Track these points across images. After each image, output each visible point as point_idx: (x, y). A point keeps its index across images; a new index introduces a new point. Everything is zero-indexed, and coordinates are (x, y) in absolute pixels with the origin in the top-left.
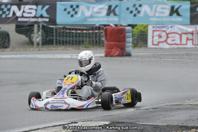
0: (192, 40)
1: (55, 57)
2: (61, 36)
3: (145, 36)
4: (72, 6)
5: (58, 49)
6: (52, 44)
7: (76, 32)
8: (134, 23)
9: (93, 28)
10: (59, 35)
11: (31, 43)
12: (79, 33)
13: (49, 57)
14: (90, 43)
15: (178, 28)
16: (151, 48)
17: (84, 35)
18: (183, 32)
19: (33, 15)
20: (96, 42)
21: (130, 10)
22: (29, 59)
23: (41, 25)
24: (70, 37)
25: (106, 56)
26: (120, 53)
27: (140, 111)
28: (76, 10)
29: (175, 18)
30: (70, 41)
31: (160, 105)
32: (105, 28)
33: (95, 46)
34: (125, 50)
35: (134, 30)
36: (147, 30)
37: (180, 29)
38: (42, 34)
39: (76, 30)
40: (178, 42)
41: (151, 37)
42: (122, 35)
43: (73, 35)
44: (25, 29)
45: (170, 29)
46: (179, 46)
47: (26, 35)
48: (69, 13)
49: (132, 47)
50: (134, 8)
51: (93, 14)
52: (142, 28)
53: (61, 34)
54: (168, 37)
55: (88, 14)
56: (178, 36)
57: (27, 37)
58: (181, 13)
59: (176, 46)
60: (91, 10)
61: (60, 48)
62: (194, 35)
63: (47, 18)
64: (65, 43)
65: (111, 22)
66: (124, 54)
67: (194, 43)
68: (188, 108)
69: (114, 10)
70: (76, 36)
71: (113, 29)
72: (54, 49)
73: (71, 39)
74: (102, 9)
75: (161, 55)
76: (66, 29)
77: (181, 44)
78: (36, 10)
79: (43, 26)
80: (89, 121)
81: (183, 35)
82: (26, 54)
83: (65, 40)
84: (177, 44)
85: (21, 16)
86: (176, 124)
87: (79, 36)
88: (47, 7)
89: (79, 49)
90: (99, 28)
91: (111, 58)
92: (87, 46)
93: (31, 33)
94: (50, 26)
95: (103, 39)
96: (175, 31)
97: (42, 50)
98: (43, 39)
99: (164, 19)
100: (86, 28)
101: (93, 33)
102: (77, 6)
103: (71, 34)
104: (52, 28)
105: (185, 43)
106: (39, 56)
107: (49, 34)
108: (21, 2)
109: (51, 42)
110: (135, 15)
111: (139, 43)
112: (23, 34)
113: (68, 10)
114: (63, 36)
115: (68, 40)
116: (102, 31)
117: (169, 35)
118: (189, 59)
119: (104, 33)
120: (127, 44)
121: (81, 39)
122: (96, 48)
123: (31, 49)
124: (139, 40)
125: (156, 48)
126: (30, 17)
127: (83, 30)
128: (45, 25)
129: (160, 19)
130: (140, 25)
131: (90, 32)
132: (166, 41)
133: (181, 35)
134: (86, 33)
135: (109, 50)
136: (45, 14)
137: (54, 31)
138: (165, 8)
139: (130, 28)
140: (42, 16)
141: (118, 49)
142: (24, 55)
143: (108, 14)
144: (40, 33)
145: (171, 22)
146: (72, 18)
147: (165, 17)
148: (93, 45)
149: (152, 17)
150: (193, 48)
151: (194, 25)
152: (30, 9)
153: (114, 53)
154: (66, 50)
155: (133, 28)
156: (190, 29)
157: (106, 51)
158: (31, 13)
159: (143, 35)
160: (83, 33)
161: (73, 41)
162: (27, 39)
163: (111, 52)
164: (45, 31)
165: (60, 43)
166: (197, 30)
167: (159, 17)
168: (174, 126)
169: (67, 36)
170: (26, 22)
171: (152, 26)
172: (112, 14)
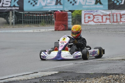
0: (110, 19)
1: (23, 32)
2: (27, 18)
3: (80, 18)
5: (25, 26)
8: (73, 9)
9: (47, 13)
10: (26, 18)
11: (8, 23)
12: (38, 16)
13: (20, 32)
14: (45, 22)
15: (100, 12)
16: (84, 25)
17: (42, 17)
18: (103, 14)
19: (9, 5)
20: (49, 22)
21: (70, 1)
22: (7, 33)
23: (14, 11)
24: (32, 19)
25: (56, 30)
26: (64, 28)
28: (36, 2)
29: (98, 6)
30: (32, 21)
32: (54, 13)
34: (67, 27)
35: (73, 14)
36: (81, 13)
37: (101, 12)
38: (15, 17)
39: (36, 14)
40: (101, 21)
41: (84, 18)
42: (65, 17)
43: (34, 18)
44: (4, 14)
45: (96, 13)
46: (102, 23)
47: (4, 18)
48: (31, 4)
49: (72, 24)
51: (47, 4)
53: (27, 17)
54: (94, 18)
55: (43, 4)
56: (100, 17)
57: (5, 19)
58: (102, 3)
59: (99, 24)
60: (45, 2)
61: (27, 26)
62: (111, 16)
63: (17, 7)
64: (29, 22)
65: (58, 9)
66: (67, 29)
67: (111, 21)
69: (60, 1)
70: (36, 18)
71: (60, 13)
72: (22, 26)
73: (33, 20)
75: (90, 29)
76: (30, 14)
77: (102, 22)
78: (11, 2)
79: (15, 12)
80: (45, 71)
81: (104, 16)
83: (29, 21)
85: (1, 6)
86: (100, 72)
87: (38, 18)
89: (39, 26)
90: (51, 13)
91: (59, 32)
92: (44, 24)
93: (8, 17)
94: (20, 12)
95: (54, 20)
96: (99, 14)
97: (15, 27)
98: (15, 21)
99: (92, 7)
100: (42, 13)
101: (47, 16)
103: (33, 17)
105: (105, 21)
106: (13, 31)
109: (20, 22)
110: (73, 4)
111: (76, 22)
112: (3, 18)
113: (31, 2)
115: (31, 21)
116: (52, 15)
117: (95, 17)
118: (108, 31)
119: (54, 16)
120: (69, 23)
121: (39, 20)
122: (49, 25)
123: (8, 27)
124: (76, 20)
125: (87, 25)
126: (7, 7)
127: (41, 14)
128: (17, 11)
129: (89, 7)
130: (77, 11)
131: (45, 15)
132: (93, 20)
133: (102, 17)
134: (43, 16)
135: (57, 27)
136: (16, 5)
137: (23, 15)
139: (70, 12)
141: (63, 26)
142: (4, 31)
143: (56, 4)
144: (13, 17)
145: (96, 8)
146: (34, 7)
148: (47, 24)
149: (84, 5)
150: (110, 24)
151: (111, 10)
152: (7, 2)
153: (61, 28)
154: (31, 27)
155: (72, 12)
156: (108, 12)
157: (55, 27)
158: (7, 4)
160: (41, 16)
161: (34, 21)
162: (5, 21)
164: (16, 15)
165: (26, 23)
166: (113, 13)
167: (89, 5)
168: (99, 74)
169: (30, 18)
170: (5, 10)
171: (84, 11)
172: (59, 4)
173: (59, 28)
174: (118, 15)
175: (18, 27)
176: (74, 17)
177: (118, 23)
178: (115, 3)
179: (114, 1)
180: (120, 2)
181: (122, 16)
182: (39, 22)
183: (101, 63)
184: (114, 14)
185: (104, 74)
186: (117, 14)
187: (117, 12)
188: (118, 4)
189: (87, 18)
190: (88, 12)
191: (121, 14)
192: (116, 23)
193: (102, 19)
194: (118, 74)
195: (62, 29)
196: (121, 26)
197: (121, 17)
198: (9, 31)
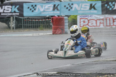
0: (103, 23)
1: (23, 35)
2: (27, 23)
3: (76, 22)
4: (32, 6)
5: (25, 30)
6: (22, 28)
7: (35, 20)
8: (69, 15)
9: (45, 18)
10: (26, 22)
11: (9, 28)
12: (37, 21)
13: (20, 36)
14: (43, 27)
15: (94, 17)
17: (40, 22)
18: (97, 19)
19: (10, 11)
20: (47, 26)
21: (66, 7)
22: (8, 37)
23: (14, 17)
24: (31, 23)
25: (53, 34)
26: (61, 32)
27: (74, 65)
28: (35, 8)
29: (93, 11)
30: (32, 26)
31: (86, 62)
32: (52, 18)
33: (46, 28)
34: (64, 30)
35: (69, 18)
36: (77, 18)
37: (96, 17)
38: (15, 22)
40: (95, 25)
41: (79, 22)
42: (62, 22)
43: (33, 23)
44: (6, 20)
45: (90, 17)
46: (96, 27)
47: (6, 23)
48: (31, 9)
49: (68, 28)
50: (69, 6)
51: (45, 9)
52: (73, 17)
53: (27, 22)
54: (89, 22)
55: (42, 10)
56: (94, 22)
57: (6, 24)
59: (94, 27)
60: (43, 8)
61: (26, 30)
62: (104, 21)
63: (18, 13)
64: (29, 27)
65: (55, 14)
67: (104, 25)
68: (102, 63)
69: (57, 7)
70: (35, 23)
71: (57, 18)
72: (22, 31)
73: (32, 24)
74: (50, 7)
76: (29, 19)
77: (96, 26)
78: (11, 8)
81: (98, 21)
82: (7, 34)
83: (29, 25)
84: (94, 26)
85: (3, 12)
86: (95, 72)
87: (37, 23)
88: (18, 6)
89: (37, 30)
90: (48, 18)
91: (57, 35)
93: (9, 22)
94: (20, 18)
95: (51, 24)
96: (93, 19)
97: (16, 32)
98: (16, 25)
100: (41, 18)
101: (45, 21)
102: (36, 6)
103: (32, 22)
104: (21, 19)
105: (99, 25)
106: (14, 35)
107: (19, 22)
108: (2, 4)
110: (69, 10)
112: (4, 23)
113: (30, 8)
114: (28, 23)
115: (31, 26)
116: (50, 20)
117: (89, 21)
118: (102, 34)
119: (51, 20)
120: (65, 27)
122: (47, 30)
123: (9, 31)
124: (72, 24)
126: (8, 13)
127: (39, 19)
128: (17, 17)
129: (84, 12)
130: (72, 15)
131: (44, 20)
132: (88, 24)
133: (96, 21)
134: (41, 21)
135: (55, 30)
138: (87, 5)
140: (15, 12)
141: (60, 30)
142: (5, 35)
143: (54, 10)
144: (14, 22)
145: (90, 13)
147: (87, 11)
148: (45, 28)
149: (79, 11)
150: (103, 28)
151: (104, 14)
152: (8, 8)
154: (30, 31)
155: (68, 17)
156: (102, 17)
157: (53, 31)
158: (8, 10)
159: (74, 21)
161: (33, 26)
162: (7, 25)
163: (56, 32)
164: (17, 20)
165: (26, 27)
166: (106, 17)
167: (84, 11)
168: (94, 74)
169: (30, 23)
170: (6, 15)
171: (80, 16)
172: (56, 10)
173: (57, 32)
174: (111, 20)
175: (18, 31)
176: (70, 22)
177: (111, 27)
178: (108, 8)
179: (107, 7)
180: (113, 7)
181: (115, 20)
182: (37, 26)
183: (97, 63)
184: (107, 19)
185: (99, 74)
186: (110, 18)
187: (109, 17)
188: (111, 9)
189: (82, 23)
190: (84, 17)
191: (114, 19)
192: (109, 27)
193: (96, 23)
194: (113, 74)
195: (59, 33)
196: (113, 29)
197: (114, 22)
198: (11, 35)
